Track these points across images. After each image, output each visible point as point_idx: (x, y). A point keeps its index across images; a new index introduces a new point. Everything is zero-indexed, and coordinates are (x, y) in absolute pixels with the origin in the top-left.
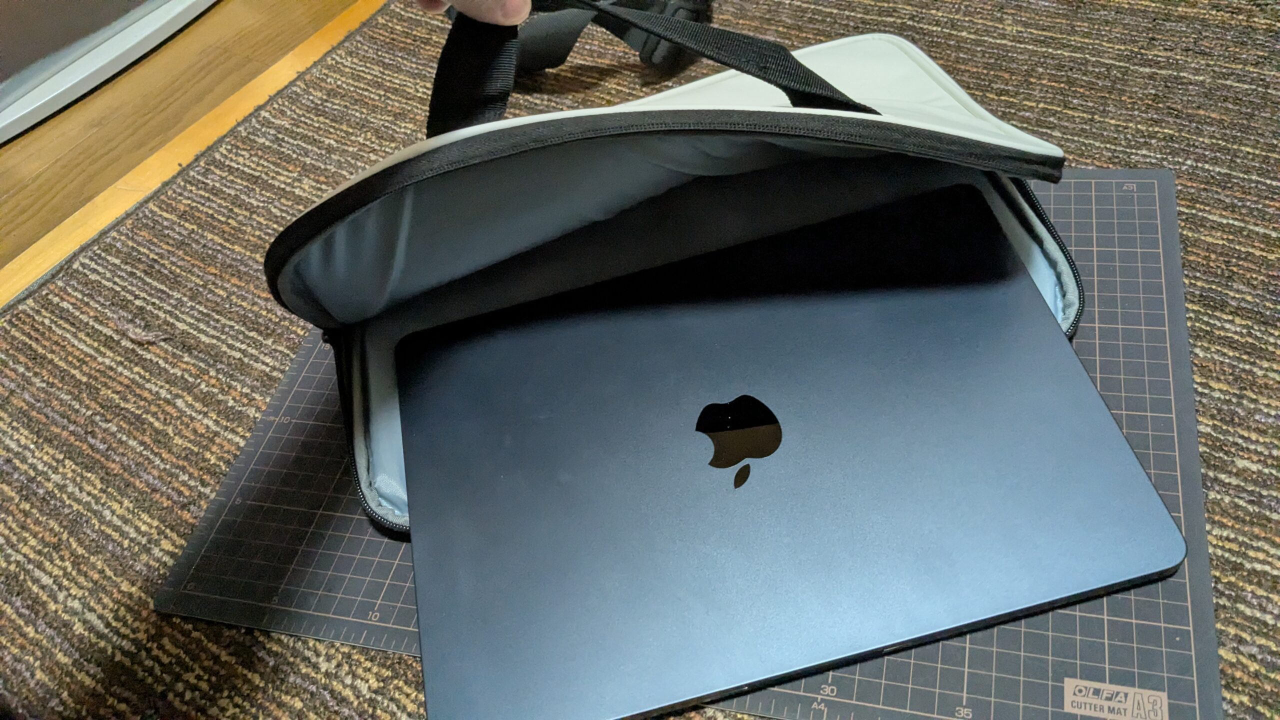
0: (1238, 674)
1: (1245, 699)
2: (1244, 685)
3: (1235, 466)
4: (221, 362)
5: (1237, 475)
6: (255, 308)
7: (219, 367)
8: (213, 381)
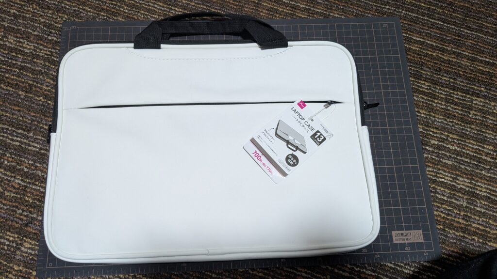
0: (439, 219)
1: (441, 227)
2: (441, 222)
3: (431, 143)
4: (10, 149)
5: (432, 147)
6: (15, 117)
7: (10, 151)
8: (10, 159)
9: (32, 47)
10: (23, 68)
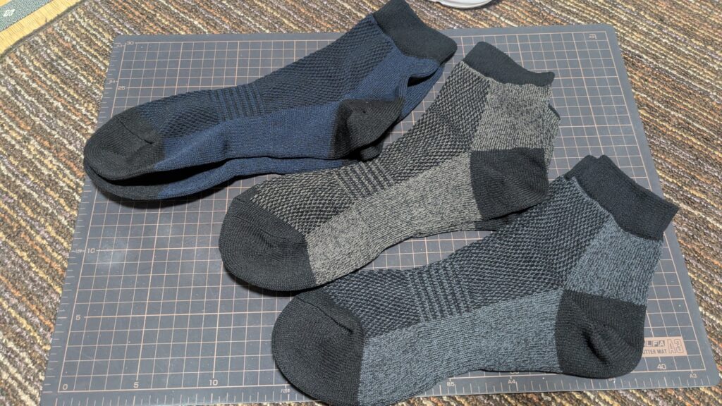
9: (55, 169)
10: (25, 197)
